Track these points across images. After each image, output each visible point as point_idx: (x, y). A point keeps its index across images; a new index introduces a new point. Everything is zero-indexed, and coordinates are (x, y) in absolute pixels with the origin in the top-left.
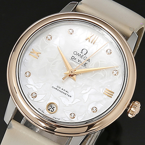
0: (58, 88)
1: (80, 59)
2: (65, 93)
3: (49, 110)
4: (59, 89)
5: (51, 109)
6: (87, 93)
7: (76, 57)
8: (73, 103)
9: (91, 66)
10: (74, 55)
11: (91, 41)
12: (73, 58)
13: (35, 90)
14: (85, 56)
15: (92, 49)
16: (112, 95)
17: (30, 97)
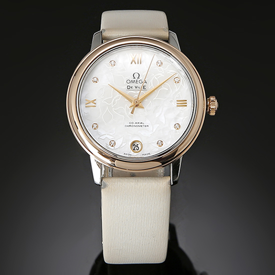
0: (131, 125)
1: (136, 85)
2: (141, 125)
3: (134, 150)
4: (133, 125)
5: (136, 148)
6: (161, 114)
7: (131, 85)
8: (154, 131)
9: (150, 87)
10: (128, 85)
11: (137, 62)
12: (129, 87)
13: (111, 138)
14: (139, 80)
15: (142, 69)
16: (186, 103)
17: (110, 147)
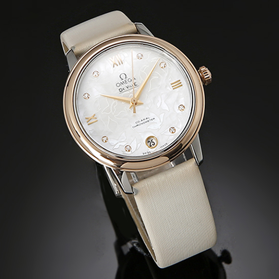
0: (138, 124)
1: (127, 85)
2: (147, 120)
3: (150, 146)
4: (140, 123)
5: (152, 143)
6: (161, 102)
8: (162, 121)
9: (141, 82)
10: (119, 88)
11: (118, 64)
12: (121, 90)
13: (124, 144)
14: (127, 79)
15: (126, 68)
16: (181, 83)
17: (126, 152)
